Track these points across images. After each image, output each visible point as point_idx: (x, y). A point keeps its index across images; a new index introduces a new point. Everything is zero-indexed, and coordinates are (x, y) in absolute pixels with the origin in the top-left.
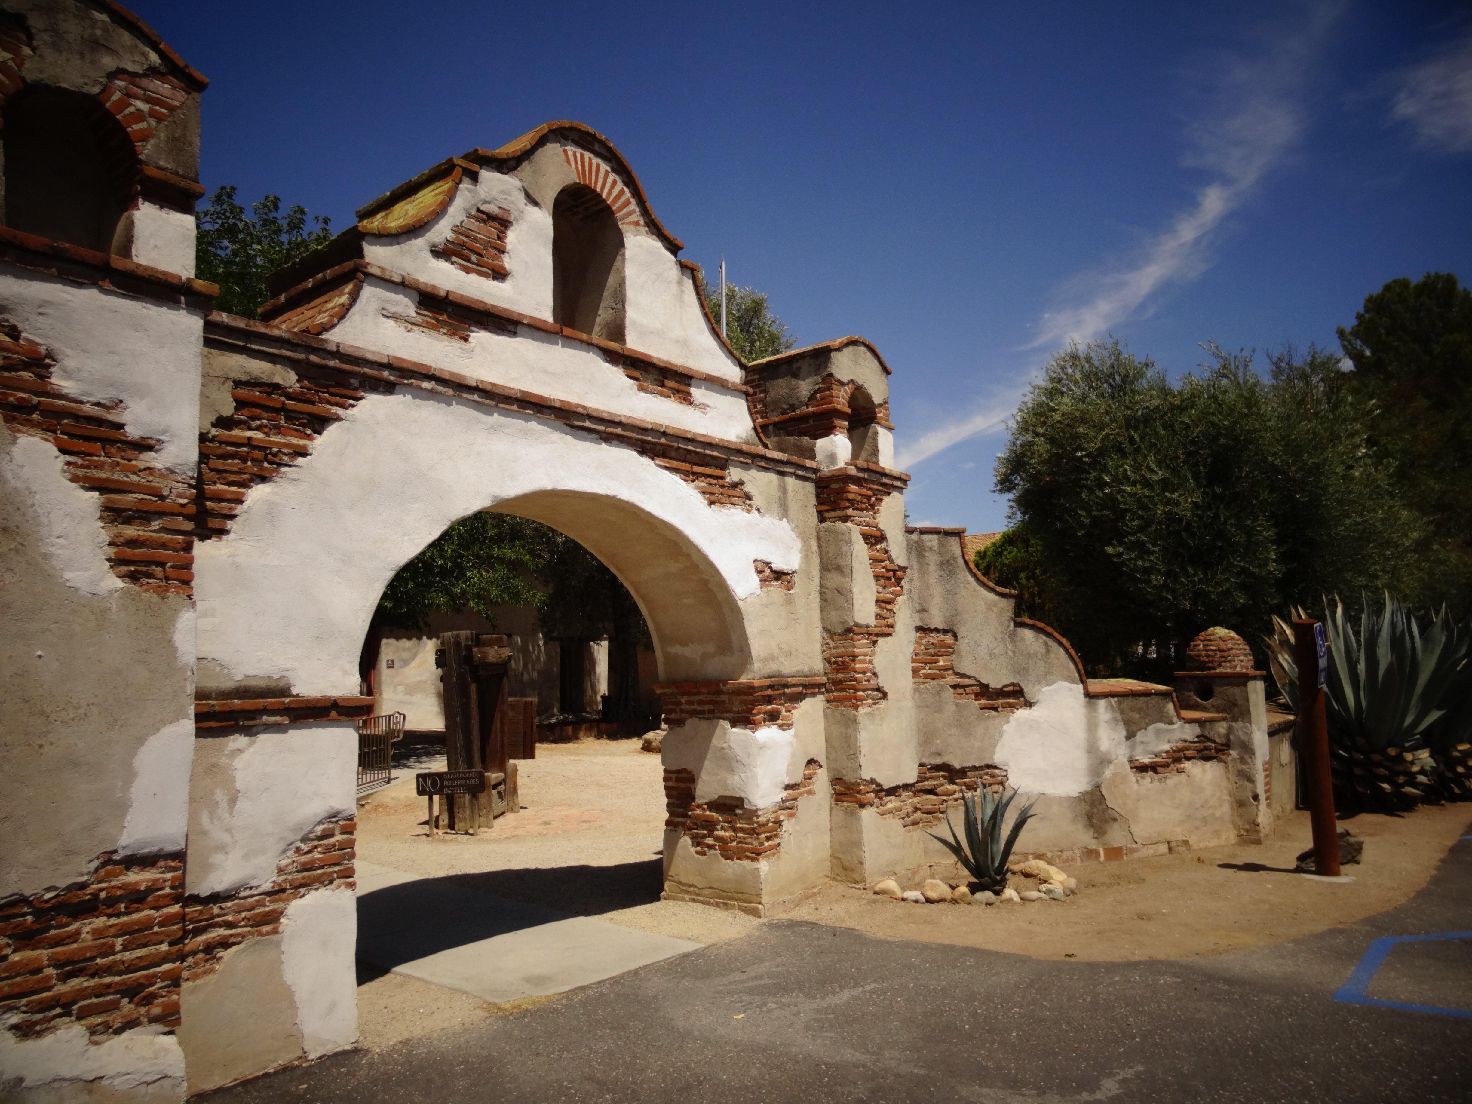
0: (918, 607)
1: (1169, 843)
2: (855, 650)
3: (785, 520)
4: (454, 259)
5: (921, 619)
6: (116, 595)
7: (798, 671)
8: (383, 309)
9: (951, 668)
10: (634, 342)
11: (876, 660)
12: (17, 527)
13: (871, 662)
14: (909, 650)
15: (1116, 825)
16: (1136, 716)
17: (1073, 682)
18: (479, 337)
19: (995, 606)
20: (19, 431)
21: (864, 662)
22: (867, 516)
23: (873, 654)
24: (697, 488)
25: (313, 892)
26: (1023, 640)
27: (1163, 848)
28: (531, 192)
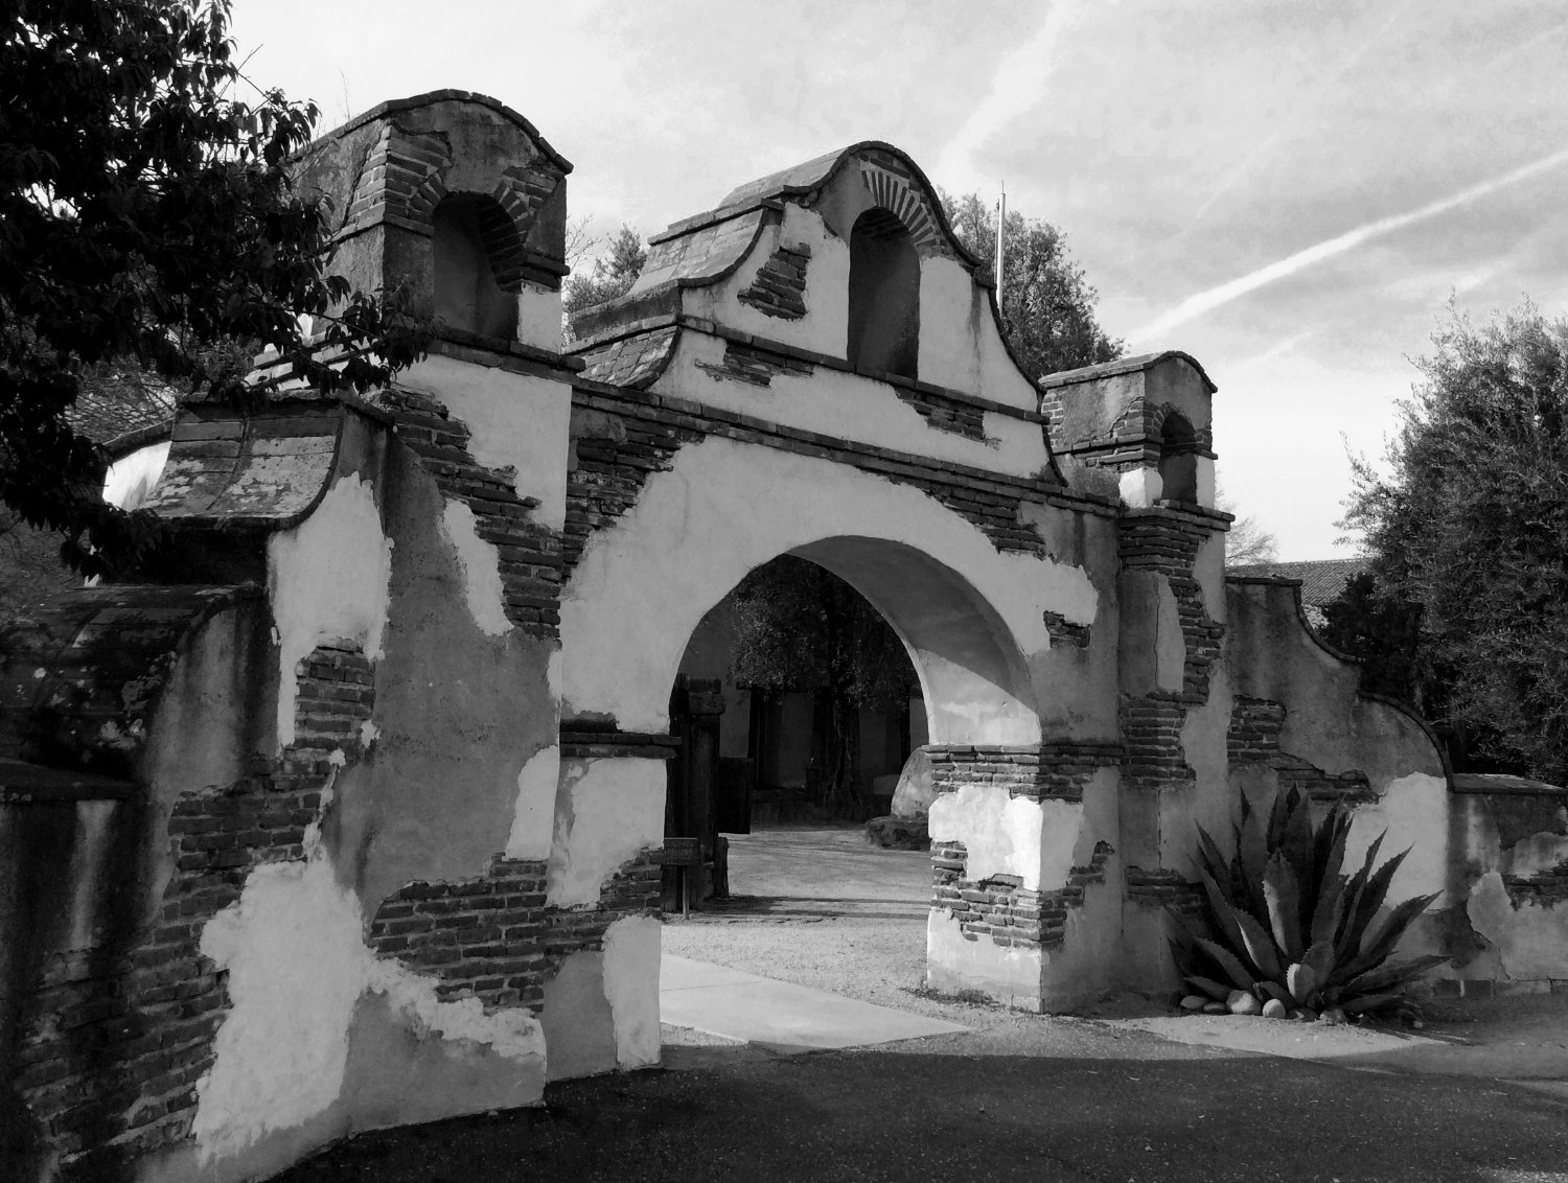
0: (1237, 674)
1: (1551, 981)
2: (1158, 719)
3: (1081, 567)
4: (758, 302)
5: (1240, 687)
6: (508, 635)
7: (1090, 740)
8: (696, 360)
9: (1276, 746)
10: (927, 374)
11: (1183, 734)
12: (446, 576)
13: (1176, 734)
14: (1225, 723)
15: (1483, 955)
16: (1515, 821)
17: (1434, 774)
18: (779, 380)
19: (1336, 675)
20: (447, 496)
21: (1168, 733)
22: (1179, 564)
23: (1180, 725)
24: (985, 531)
25: (627, 917)
26: (1371, 718)
27: (1544, 988)
28: (830, 224)
